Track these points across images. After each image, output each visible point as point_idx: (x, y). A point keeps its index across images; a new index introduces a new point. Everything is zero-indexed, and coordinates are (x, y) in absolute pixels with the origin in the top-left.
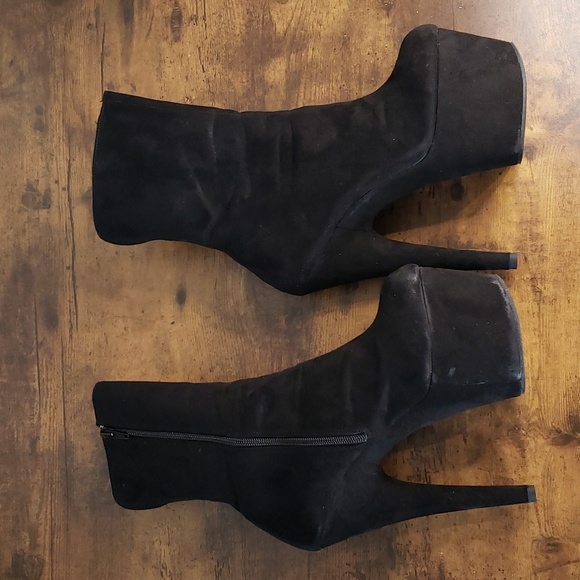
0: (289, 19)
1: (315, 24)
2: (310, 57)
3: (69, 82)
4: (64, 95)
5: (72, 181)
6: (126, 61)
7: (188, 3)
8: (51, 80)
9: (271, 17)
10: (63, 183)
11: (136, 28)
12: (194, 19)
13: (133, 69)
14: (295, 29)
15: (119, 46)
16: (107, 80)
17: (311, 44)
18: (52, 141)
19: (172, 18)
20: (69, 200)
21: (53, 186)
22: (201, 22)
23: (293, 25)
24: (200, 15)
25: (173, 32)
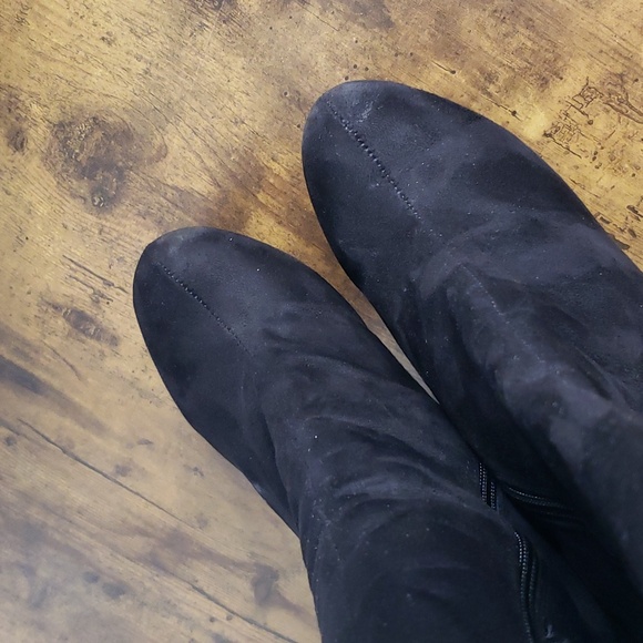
0: (197, 163)
1: (235, 130)
2: (283, 174)
3: (77, 519)
4: (92, 536)
5: (226, 602)
6: (99, 428)
7: (69, 291)
8: (57, 537)
9: (175, 188)
10: (220, 614)
11: (56, 383)
12: (98, 298)
13: (117, 426)
14: (222, 165)
15: (68, 422)
16: (109, 470)
17: (264, 158)
18: (149, 590)
19: (76, 326)
20: (250, 621)
21: (216, 628)
22: (110, 292)
23: (211, 164)
24: (99, 285)
25: (98, 339)
